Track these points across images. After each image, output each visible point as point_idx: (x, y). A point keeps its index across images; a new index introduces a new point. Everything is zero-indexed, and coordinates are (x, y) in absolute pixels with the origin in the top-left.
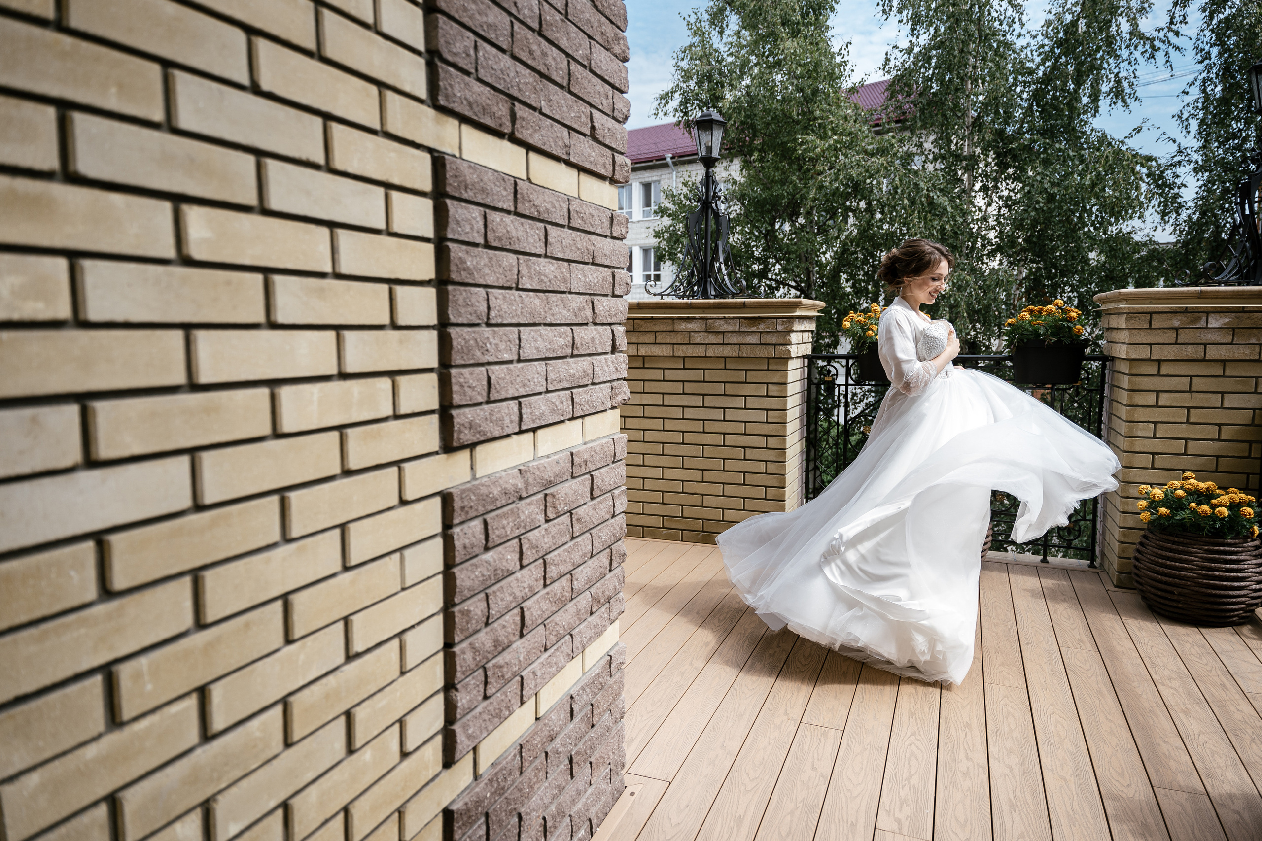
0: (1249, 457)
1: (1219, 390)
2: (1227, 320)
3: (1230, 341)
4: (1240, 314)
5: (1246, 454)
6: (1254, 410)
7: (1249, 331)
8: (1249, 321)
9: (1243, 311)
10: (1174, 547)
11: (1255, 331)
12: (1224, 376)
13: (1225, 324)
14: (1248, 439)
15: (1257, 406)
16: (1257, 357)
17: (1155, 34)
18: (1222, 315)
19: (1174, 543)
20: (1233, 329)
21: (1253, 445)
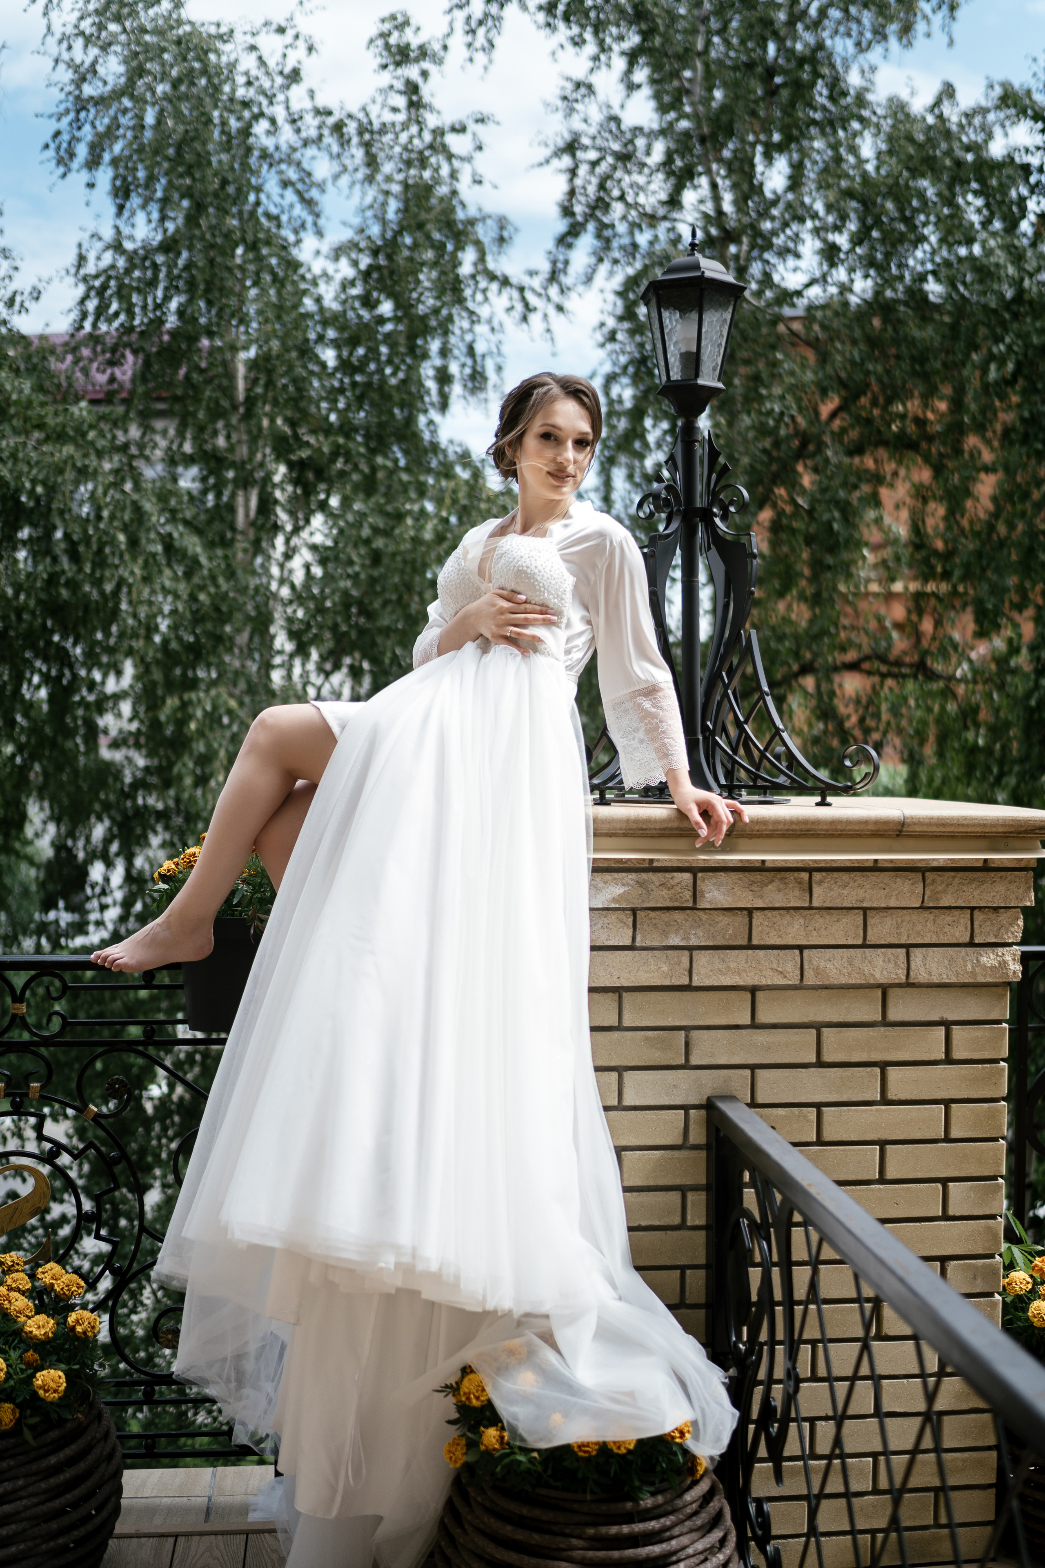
0: (682, 1226)
1: (613, 1064)
2: (619, 890)
3: (628, 942)
4: (644, 876)
5: (677, 1220)
6: (686, 1108)
7: (666, 916)
8: (664, 892)
9: (651, 868)
10: (520, 1535)
11: (678, 916)
12: (619, 1028)
13: (614, 900)
14: (678, 1182)
15: (693, 1100)
16: (685, 981)
17: (526, 281)
18: (607, 876)
19: (520, 1522)
20: (634, 911)
21: (690, 1196)
